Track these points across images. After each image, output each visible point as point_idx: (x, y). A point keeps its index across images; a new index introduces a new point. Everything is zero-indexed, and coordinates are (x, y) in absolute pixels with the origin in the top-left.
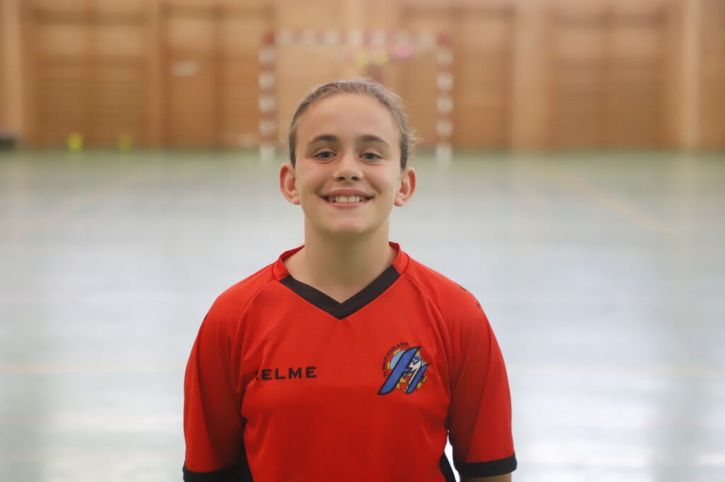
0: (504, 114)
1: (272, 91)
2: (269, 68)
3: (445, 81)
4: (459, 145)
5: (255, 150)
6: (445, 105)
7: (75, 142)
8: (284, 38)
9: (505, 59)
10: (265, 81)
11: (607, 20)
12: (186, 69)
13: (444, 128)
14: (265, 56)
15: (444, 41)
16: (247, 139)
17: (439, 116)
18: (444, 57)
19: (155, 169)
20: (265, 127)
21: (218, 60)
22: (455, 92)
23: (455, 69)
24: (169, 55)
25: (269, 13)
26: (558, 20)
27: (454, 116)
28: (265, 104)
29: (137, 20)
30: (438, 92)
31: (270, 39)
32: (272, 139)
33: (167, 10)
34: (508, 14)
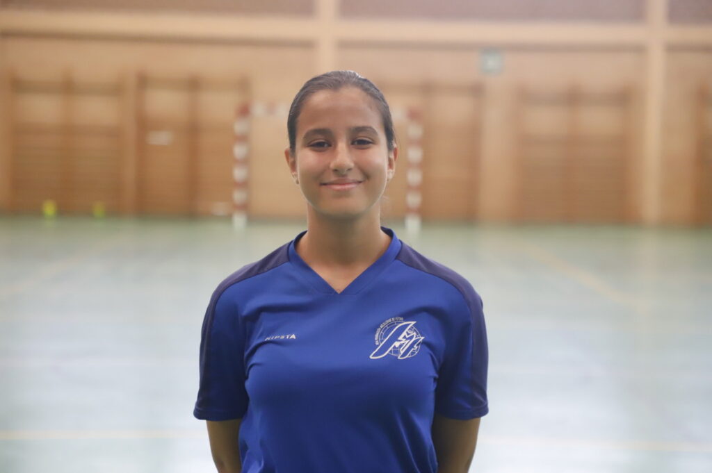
0: (472, 187)
1: (245, 162)
2: (243, 139)
3: (415, 154)
4: (427, 216)
5: (228, 218)
6: (414, 177)
7: (49, 209)
8: (258, 110)
9: (473, 133)
10: (239, 151)
11: (573, 98)
12: (161, 139)
13: (414, 200)
14: (239, 127)
15: (414, 115)
16: (220, 208)
17: (409, 188)
18: (415, 131)
19: (128, 236)
20: (238, 196)
21: (192, 131)
22: (424, 165)
23: (424, 143)
24: (145, 124)
25: (243, 85)
26: (526, 97)
27: (423, 188)
28: (239, 173)
29: (114, 90)
30: (409, 165)
31: (244, 111)
32: (245, 207)
33: (144, 82)
34: (476, 91)
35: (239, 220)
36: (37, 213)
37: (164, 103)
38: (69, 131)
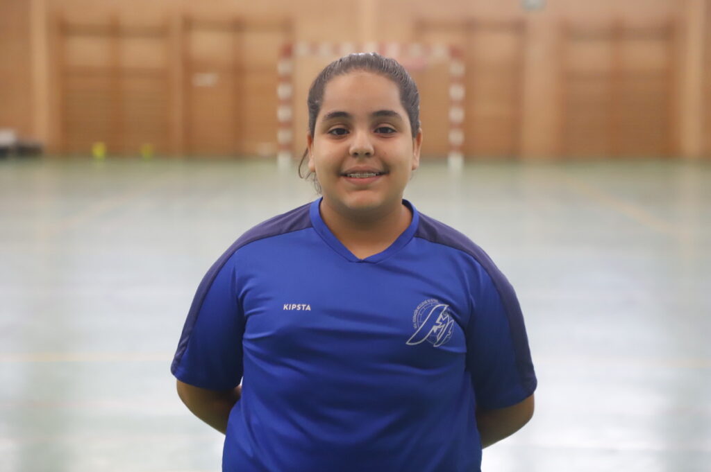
0: (514, 124)
1: (289, 102)
2: (287, 79)
3: (457, 92)
4: (470, 154)
5: (273, 158)
6: (457, 115)
7: (99, 150)
8: (302, 49)
9: (516, 70)
10: (283, 91)
11: (617, 33)
12: (206, 80)
13: (456, 137)
14: (283, 67)
15: (455, 53)
16: (265, 148)
17: (452, 126)
18: (457, 69)
19: (176, 175)
20: (283, 136)
21: (237, 71)
22: (467, 103)
23: (467, 80)
24: (191, 66)
25: (287, 26)
26: (569, 33)
27: (466, 126)
28: (283, 114)
29: (160, 32)
30: (451, 103)
31: (288, 52)
32: (289, 147)
33: (189, 24)
34: (519, 27)
35: (284, 160)
36: (87, 154)
37: (208, 44)
38: (116, 73)
